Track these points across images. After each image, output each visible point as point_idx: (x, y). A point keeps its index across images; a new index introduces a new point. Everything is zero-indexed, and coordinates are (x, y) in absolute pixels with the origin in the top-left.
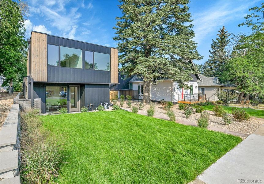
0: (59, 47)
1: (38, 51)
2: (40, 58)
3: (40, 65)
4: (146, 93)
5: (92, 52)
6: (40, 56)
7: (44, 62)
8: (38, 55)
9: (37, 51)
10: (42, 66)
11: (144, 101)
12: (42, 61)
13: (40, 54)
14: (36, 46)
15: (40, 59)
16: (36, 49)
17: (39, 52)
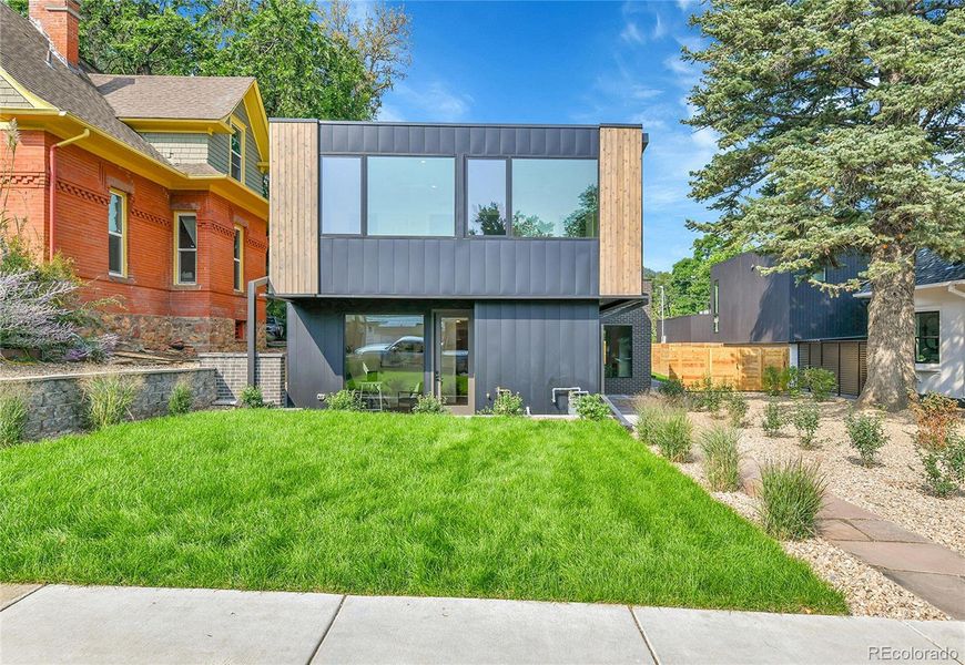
0: (362, 161)
1: (289, 186)
2: (295, 208)
3: (295, 237)
4: (881, 351)
5: (503, 163)
6: (295, 203)
7: (308, 224)
8: (289, 203)
9: (286, 185)
10: (302, 239)
11: (867, 401)
12: (301, 220)
13: (295, 197)
14: (282, 170)
15: (295, 215)
16: (283, 181)
17: (292, 187)
